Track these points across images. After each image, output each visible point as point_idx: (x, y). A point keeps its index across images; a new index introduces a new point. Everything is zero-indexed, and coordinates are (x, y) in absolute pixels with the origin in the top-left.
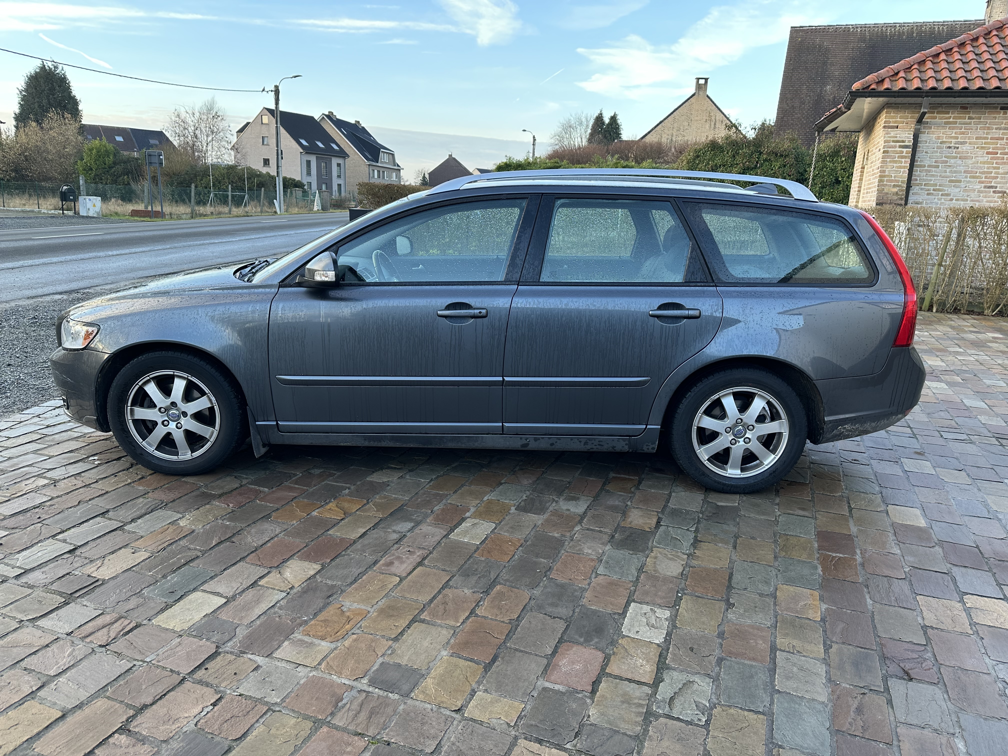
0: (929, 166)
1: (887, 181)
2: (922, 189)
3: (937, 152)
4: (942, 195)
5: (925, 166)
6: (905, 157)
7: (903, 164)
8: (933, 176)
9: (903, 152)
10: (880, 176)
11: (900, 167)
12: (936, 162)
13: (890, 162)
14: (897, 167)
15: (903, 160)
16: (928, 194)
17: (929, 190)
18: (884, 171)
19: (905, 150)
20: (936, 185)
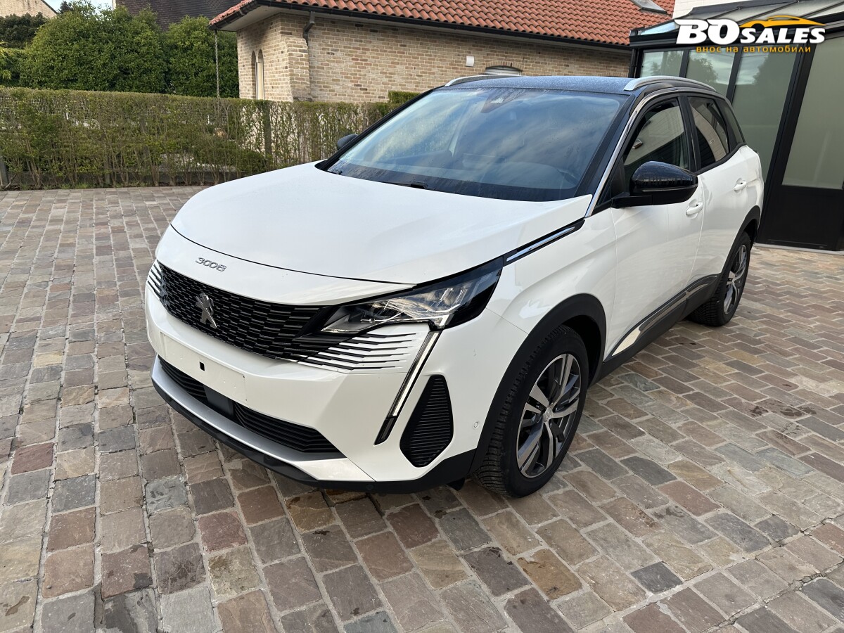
0: (318, 67)
1: (297, 79)
2: (316, 86)
3: (320, 56)
4: (330, 91)
5: (314, 68)
6: (304, 60)
7: (304, 66)
8: (321, 75)
9: (302, 56)
10: (291, 75)
11: (303, 68)
12: (322, 64)
13: (296, 63)
14: (301, 68)
15: (304, 62)
16: (321, 90)
17: (320, 87)
18: (292, 71)
19: (304, 54)
20: (324, 83)
